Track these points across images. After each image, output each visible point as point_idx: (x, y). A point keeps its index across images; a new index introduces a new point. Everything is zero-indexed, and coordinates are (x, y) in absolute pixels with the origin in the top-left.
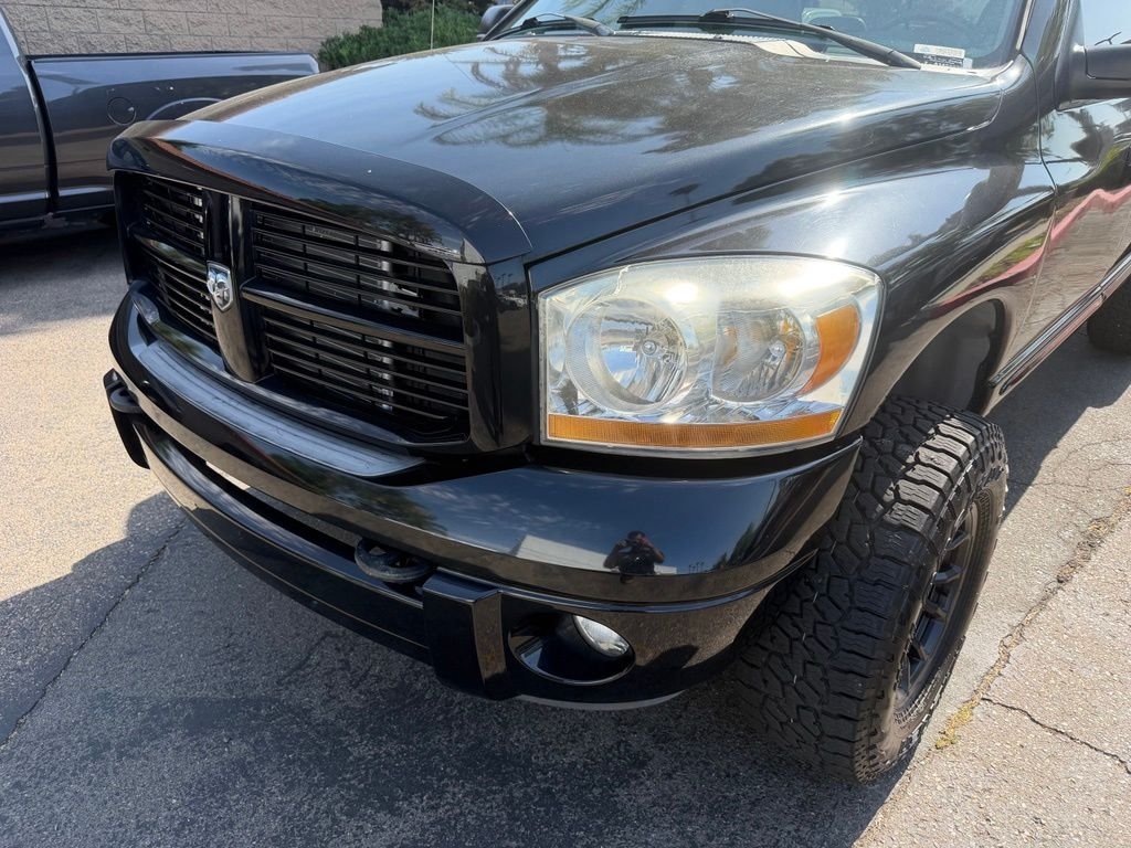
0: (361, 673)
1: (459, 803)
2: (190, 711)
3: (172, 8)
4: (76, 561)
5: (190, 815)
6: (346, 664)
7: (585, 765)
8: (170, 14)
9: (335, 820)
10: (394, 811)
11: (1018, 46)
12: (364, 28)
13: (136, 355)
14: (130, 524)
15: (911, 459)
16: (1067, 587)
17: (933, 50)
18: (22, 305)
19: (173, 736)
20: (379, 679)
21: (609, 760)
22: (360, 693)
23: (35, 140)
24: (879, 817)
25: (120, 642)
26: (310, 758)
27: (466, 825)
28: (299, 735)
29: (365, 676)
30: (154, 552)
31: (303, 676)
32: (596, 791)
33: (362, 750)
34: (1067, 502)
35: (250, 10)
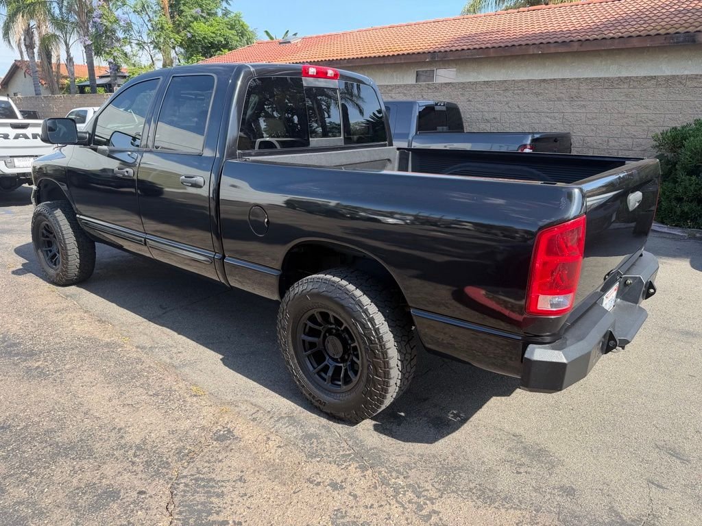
35: (628, 111)
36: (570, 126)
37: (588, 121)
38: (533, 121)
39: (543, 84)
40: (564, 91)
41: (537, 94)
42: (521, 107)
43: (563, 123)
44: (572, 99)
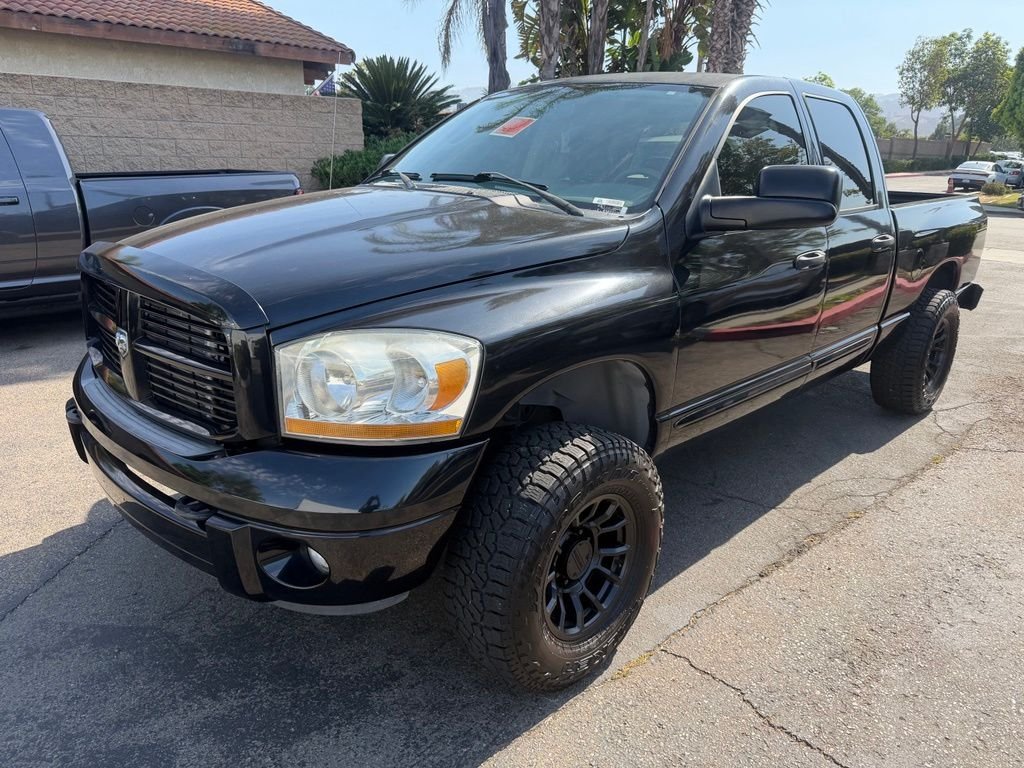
0: (221, 614)
1: (261, 696)
2: (98, 633)
3: (198, 137)
4: (46, 536)
5: (80, 693)
6: (214, 608)
7: (356, 678)
8: (196, 142)
9: (174, 701)
10: (215, 697)
11: (656, 200)
12: (347, 151)
13: (83, 385)
14: (91, 513)
15: (547, 458)
16: (765, 579)
17: (605, 201)
18: (53, 359)
19: (82, 647)
20: (233, 619)
21: (374, 675)
22: (217, 626)
23: (77, 236)
24: (550, 718)
25: (63, 588)
26: (170, 664)
27: (262, 708)
28: (168, 651)
29: (224, 617)
30: (103, 533)
31: (182, 615)
32: (357, 693)
33: (206, 660)
34: (797, 521)
35: (259, 138)
36: (189, 159)
37: (214, 153)
38: (128, 152)
39: (128, 91)
40: (168, 106)
41: (124, 108)
42: (98, 126)
43: (177, 155)
44: (183, 118)
